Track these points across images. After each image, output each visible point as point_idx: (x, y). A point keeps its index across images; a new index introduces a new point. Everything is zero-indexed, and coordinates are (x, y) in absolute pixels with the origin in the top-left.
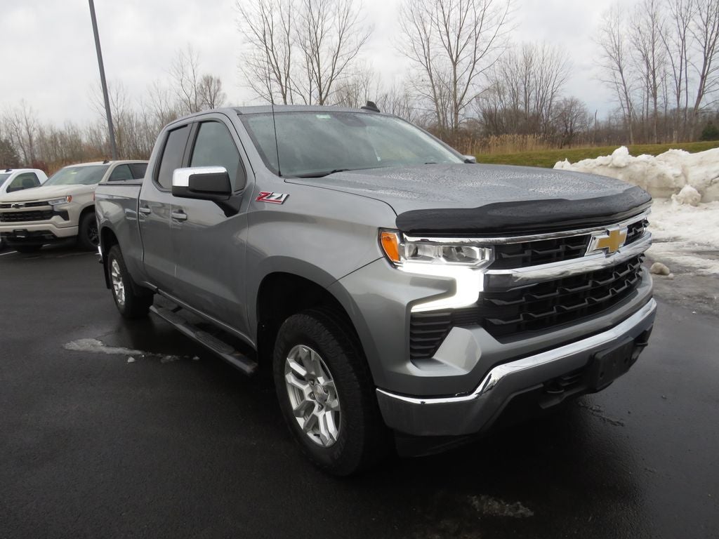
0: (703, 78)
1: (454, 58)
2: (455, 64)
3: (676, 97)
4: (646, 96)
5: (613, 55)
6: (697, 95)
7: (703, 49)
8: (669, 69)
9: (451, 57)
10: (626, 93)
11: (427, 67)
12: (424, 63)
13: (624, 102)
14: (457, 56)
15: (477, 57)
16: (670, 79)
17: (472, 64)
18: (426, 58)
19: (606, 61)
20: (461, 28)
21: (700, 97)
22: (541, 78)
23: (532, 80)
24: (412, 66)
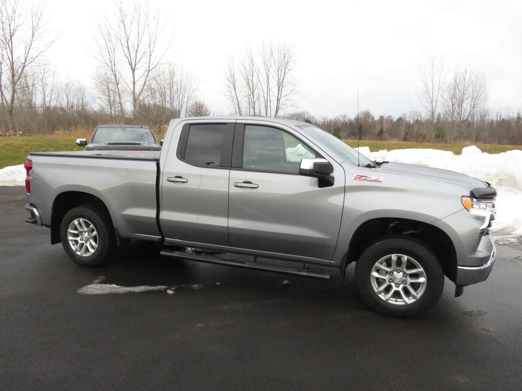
0: (278, 100)
1: (133, 65)
2: (133, 70)
3: (265, 110)
4: (248, 107)
5: (230, 79)
6: (275, 110)
7: (277, 84)
8: (261, 92)
9: (131, 64)
10: (239, 105)
11: (112, 69)
12: (110, 66)
13: (237, 110)
14: (135, 65)
15: (151, 68)
16: (262, 99)
17: (147, 72)
18: (111, 62)
19: (226, 82)
20: (138, 46)
21: (277, 111)
22: (181, 87)
23: (175, 87)
24: (99, 67)
